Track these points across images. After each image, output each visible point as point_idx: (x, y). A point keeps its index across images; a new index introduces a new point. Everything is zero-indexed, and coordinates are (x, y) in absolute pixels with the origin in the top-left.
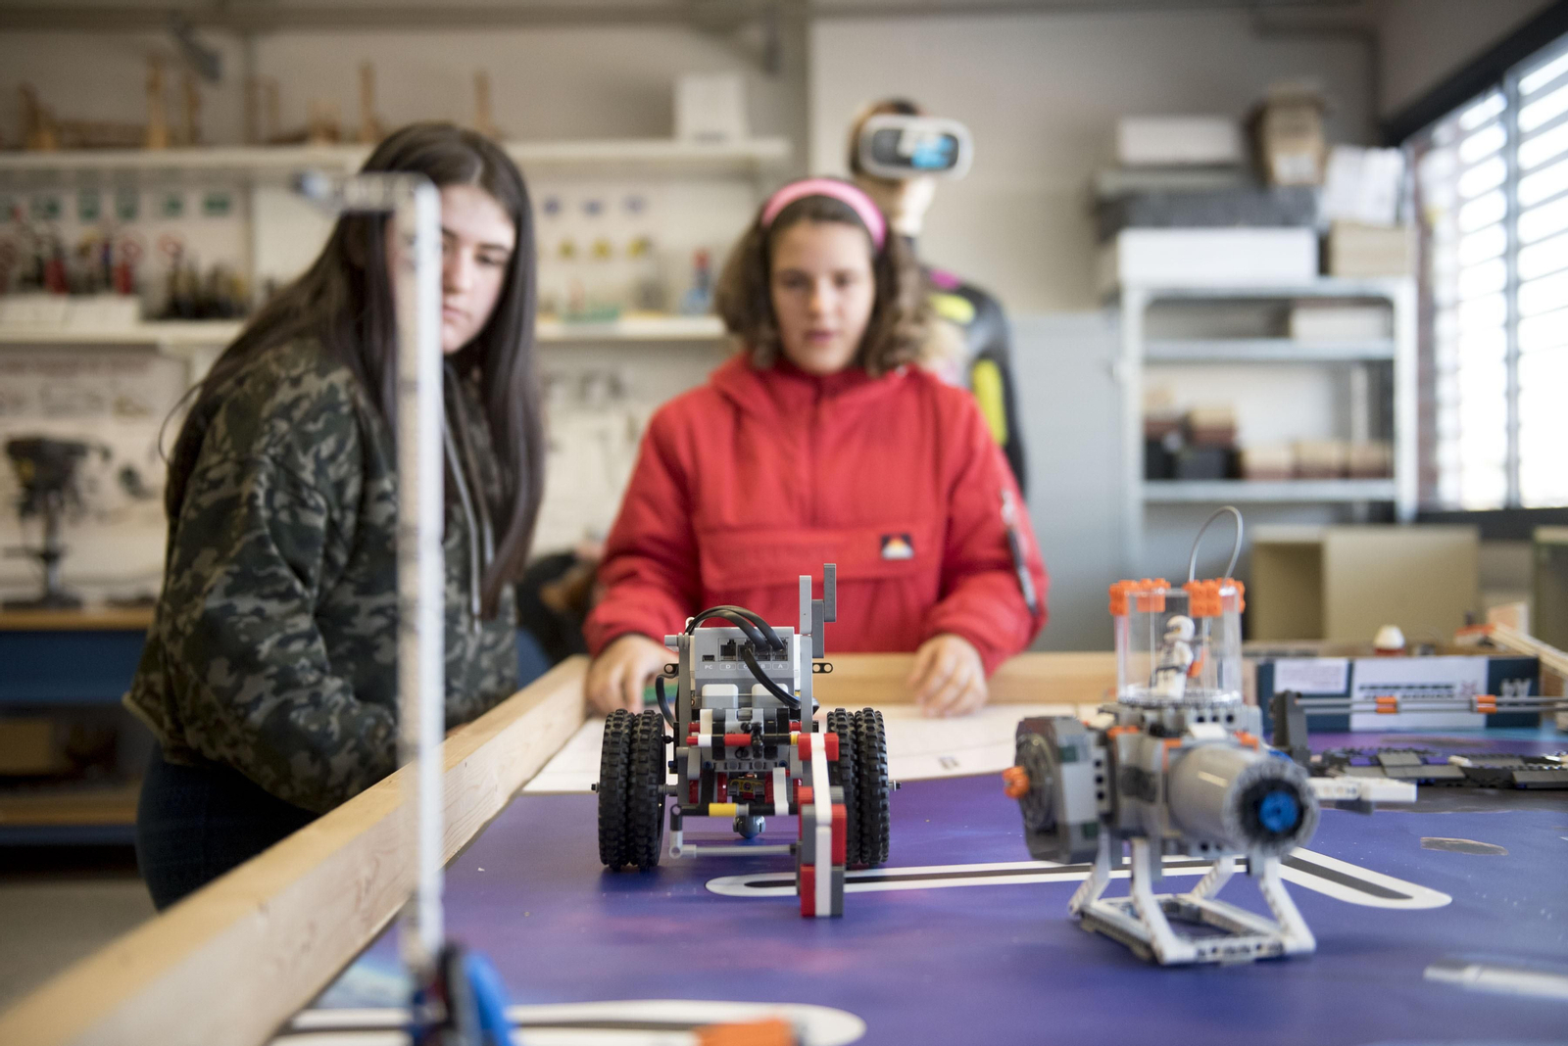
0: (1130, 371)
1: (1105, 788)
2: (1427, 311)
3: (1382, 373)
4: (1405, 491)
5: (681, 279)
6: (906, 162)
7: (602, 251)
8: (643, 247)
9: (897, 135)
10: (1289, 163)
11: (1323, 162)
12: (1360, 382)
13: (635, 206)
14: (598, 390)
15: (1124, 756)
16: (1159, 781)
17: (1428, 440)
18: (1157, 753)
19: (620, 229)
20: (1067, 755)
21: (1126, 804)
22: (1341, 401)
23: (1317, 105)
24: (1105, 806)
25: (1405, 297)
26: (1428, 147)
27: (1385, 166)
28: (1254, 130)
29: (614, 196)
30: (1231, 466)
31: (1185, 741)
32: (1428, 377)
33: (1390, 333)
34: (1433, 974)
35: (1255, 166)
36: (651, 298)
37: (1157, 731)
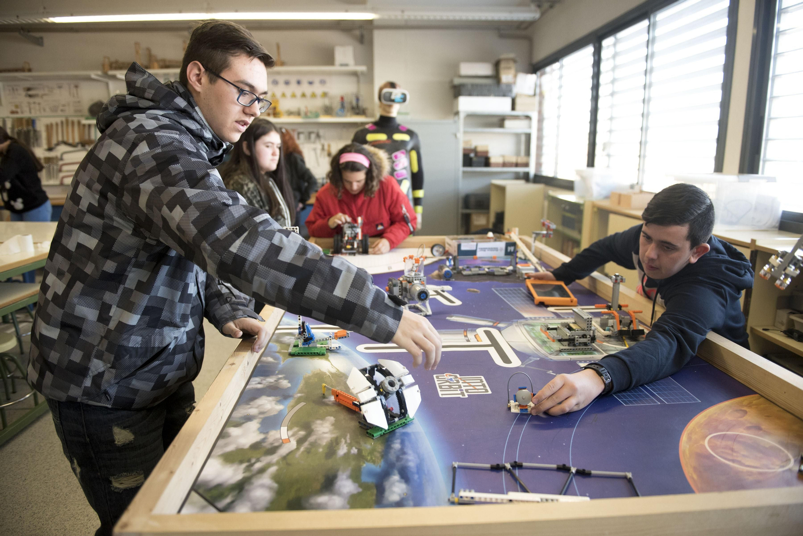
0: (460, 136)
1: (401, 290)
2: (541, 120)
3: (528, 136)
4: (532, 170)
5: (336, 105)
6: (393, 101)
7: (314, 95)
8: (325, 95)
9: (391, 94)
10: (506, 77)
11: (515, 76)
12: (523, 138)
13: (323, 82)
14: (313, 136)
15: (404, 285)
16: (408, 290)
17: (539, 155)
18: (408, 286)
19: (318, 89)
20: (395, 285)
21: (404, 293)
22: (518, 143)
23: (514, 61)
24: (401, 293)
25: (535, 116)
26: (544, 74)
27: (532, 78)
28: (497, 65)
29: (317, 80)
30: (487, 162)
31: (413, 284)
32: (540, 138)
33: (530, 127)
34: (448, 318)
35: (496, 77)
36: (328, 111)
37: (409, 282)
